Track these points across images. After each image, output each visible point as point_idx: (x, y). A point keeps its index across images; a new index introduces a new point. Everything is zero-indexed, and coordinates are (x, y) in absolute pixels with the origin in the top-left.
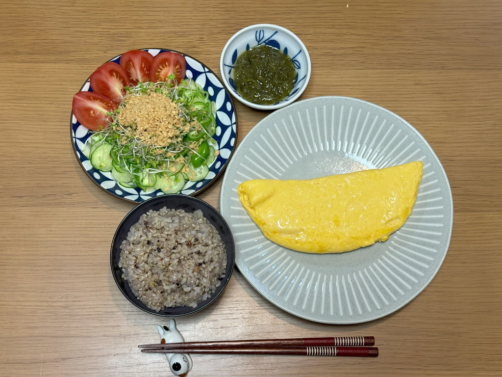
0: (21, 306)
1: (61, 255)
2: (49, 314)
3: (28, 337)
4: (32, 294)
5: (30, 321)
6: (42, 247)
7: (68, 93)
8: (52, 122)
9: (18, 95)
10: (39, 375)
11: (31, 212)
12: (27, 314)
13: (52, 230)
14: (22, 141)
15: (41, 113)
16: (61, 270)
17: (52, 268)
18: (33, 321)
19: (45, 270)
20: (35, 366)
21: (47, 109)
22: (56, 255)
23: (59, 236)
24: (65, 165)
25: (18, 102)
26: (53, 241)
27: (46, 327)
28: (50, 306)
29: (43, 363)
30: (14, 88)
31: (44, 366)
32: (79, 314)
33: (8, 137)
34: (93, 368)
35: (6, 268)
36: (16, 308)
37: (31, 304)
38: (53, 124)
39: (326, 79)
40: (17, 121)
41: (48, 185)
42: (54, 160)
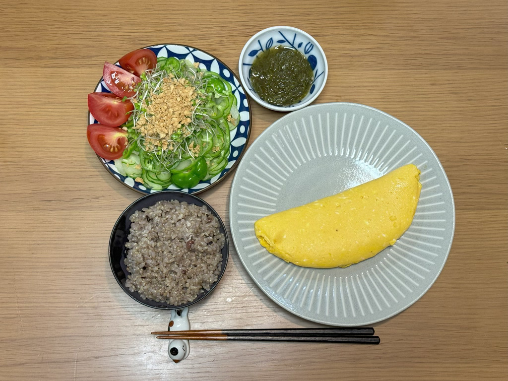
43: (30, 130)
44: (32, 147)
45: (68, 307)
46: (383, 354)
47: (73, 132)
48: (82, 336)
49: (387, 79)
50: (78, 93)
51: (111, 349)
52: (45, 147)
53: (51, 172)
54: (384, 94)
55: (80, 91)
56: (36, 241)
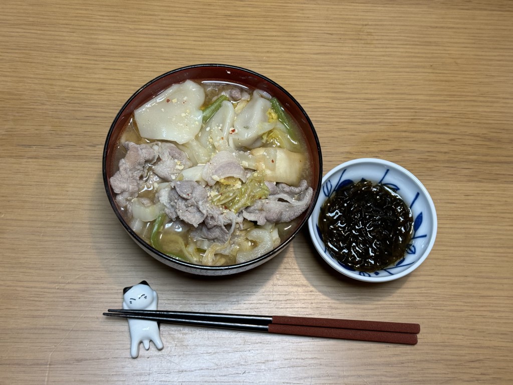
0: (22, 287)
1: (80, 223)
2: (60, 300)
3: (32, 329)
4: (37, 271)
5: (34, 308)
6: (55, 211)
7: (94, 20)
8: (73, 54)
9: (31, 19)
10: (44, 381)
11: (41, 165)
12: (31, 299)
13: (68, 189)
14: (32, 76)
15: (58, 42)
16: (79, 241)
17: (68, 239)
18: (39, 308)
19: (57, 241)
20: (38, 369)
21: (67, 38)
22: (72, 223)
23: (78, 197)
24: (89, 109)
25: (30, 27)
26: (70, 204)
27: (55, 316)
28: (63, 289)
29: (50, 365)
30: (27, 11)
31: (51, 369)
32: (101, 300)
33: (15, 70)
34: (118, 373)
35: (5, 236)
36: (16, 290)
37: (37, 285)
38: (74, 57)
39: (424, 19)
40: (28, 52)
41: (66, 133)
42: (73, 102)
43: (10, 55)
44: (11, 76)
45: (44, 288)
46: (482, 374)
47: (67, 60)
48: (60, 329)
49: (477, 21)
50: (77, 13)
51: (100, 349)
52: (28, 77)
53: (34, 109)
54: (475, 38)
55: (80, 12)
56: (6, 196)
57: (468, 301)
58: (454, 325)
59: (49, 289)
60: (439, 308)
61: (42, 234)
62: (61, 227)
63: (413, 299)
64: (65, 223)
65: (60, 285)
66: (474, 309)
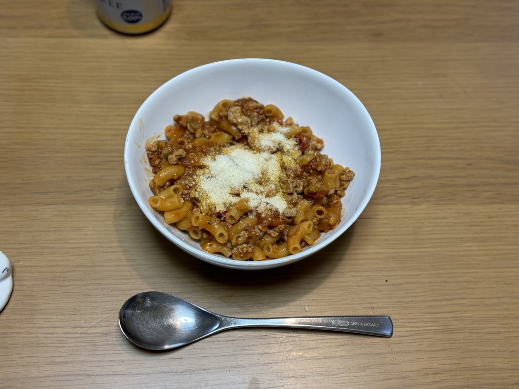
0: (44, 333)
1: (100, 266)
2: (83, 344)
3: (55, 376)
4: (59, 317)
5: (57, 355)
6: (75, 255)
8: (87, 104)
11: (59, 211)
12: (53, 345)
13: (89, 233)
14: (48, 126)
16: (100, 284)
17: (88, 282)
18: (62, 354)
19: (77, 285)
21: (80, 89)
23: (97, 240)
24: (104, 154)
26: (90, 247)
27: (78, 361)
28: (86, 333)
30: (38, 66)
33: (29, 121)
35: (25, 283)
36: (37, 337)
37: (58, 330)
38: (89, 106)
40: (41, 103)
41: (82, 178)
43: (24, 107)
44: (26, 128)
45: (67, 333)
48: (84, 375)
52: (43, 128)
53: (49, 157)
56: (24, 244)
57: (504, 322)
58: (493, 348)
59: (71, 334)
60: (475, 331)
61: (62, 279)
62: (81, 271)
63: (447, 324)
64: (85, 266)
65: (83, 329)
66: (511, 330)
